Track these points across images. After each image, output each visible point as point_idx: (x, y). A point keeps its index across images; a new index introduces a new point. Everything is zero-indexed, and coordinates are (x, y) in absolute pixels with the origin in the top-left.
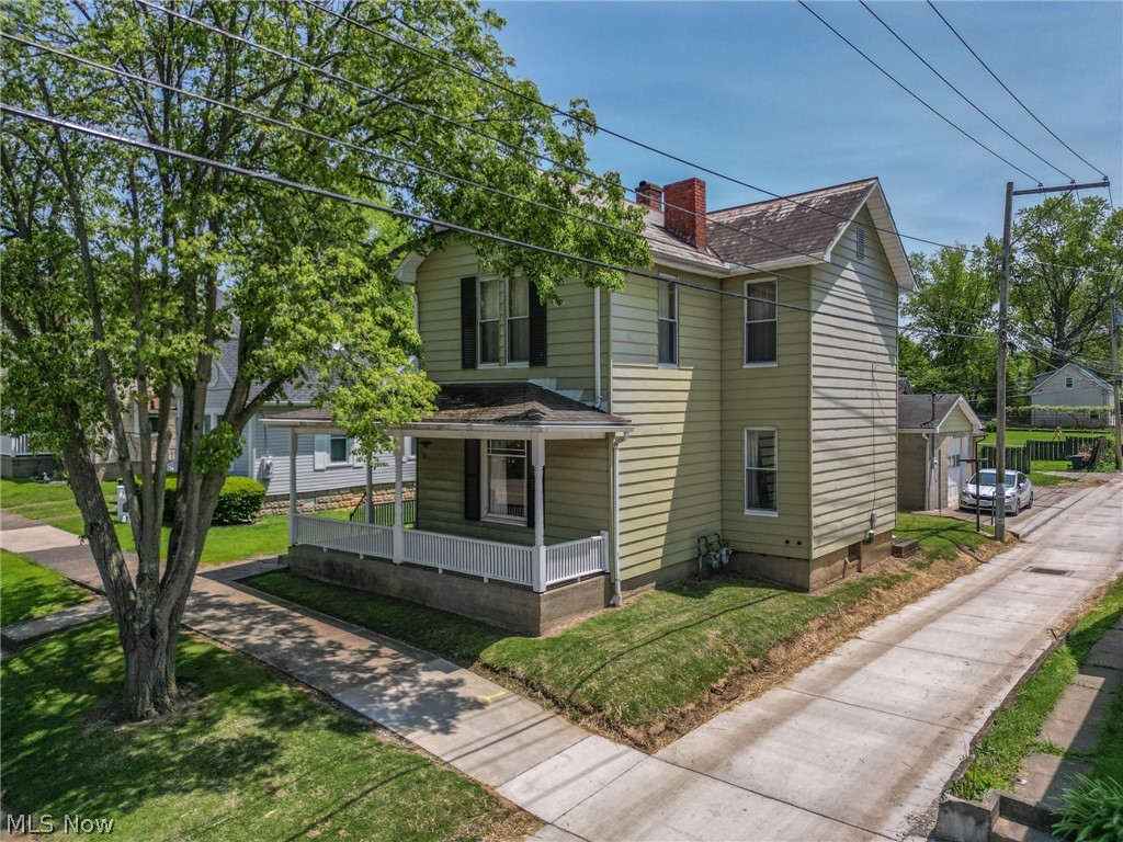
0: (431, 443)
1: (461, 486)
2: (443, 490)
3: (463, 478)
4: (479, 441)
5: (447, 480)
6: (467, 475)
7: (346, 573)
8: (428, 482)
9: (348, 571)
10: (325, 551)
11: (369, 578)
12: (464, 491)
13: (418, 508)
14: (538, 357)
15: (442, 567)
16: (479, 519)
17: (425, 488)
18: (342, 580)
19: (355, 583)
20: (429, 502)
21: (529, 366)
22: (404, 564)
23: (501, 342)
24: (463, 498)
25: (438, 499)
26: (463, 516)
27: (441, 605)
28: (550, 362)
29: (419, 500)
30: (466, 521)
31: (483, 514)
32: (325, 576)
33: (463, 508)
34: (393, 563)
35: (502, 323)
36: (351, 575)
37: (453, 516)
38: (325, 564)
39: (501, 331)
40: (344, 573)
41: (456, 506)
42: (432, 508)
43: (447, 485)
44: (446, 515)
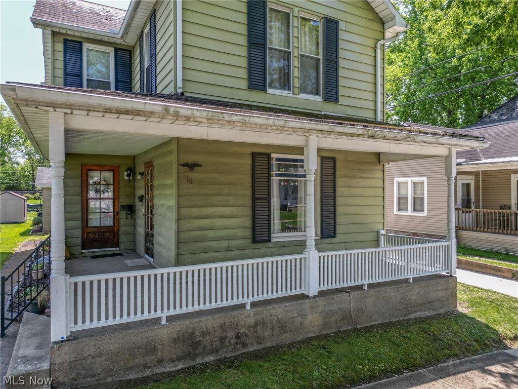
0: (201, 166)
1: (246, 211)
2: (221, 216)
3: (249, 203)
5: (225, 206)
6: (254, 199)
7: (226, 337)
8: (195, 211)
9: (231, 334)
10: (164, 322)
11: (273, 328)
12: (251, 215)
13: (178, 243)
14: (331, 95)
15: (365, 283)
16: (270, 241)
17: (191, 218)
18: (217, 352)
19: (244, 345)
20: (198, 233)
21: (322, 100)
22: (321, 294)
23: (295, 73)
24: (248, 222)
25: (212, 229)
26: (249, 241)
27: (374, 321)
28: (342, 100)
29: (178, 232)
30: (253, 246)
31: (273, 235)
32: (172, 361)
33: (249, 233)
34: (307, 297)
35: (296, 55)
36: (238, 337)
37: (235, 243)
38: (175, 341)
39: (295, 63)
40: (222, 339)
41: (239, 232)
42: (204, 239)
43: (227, 211)
44: (225, 244)
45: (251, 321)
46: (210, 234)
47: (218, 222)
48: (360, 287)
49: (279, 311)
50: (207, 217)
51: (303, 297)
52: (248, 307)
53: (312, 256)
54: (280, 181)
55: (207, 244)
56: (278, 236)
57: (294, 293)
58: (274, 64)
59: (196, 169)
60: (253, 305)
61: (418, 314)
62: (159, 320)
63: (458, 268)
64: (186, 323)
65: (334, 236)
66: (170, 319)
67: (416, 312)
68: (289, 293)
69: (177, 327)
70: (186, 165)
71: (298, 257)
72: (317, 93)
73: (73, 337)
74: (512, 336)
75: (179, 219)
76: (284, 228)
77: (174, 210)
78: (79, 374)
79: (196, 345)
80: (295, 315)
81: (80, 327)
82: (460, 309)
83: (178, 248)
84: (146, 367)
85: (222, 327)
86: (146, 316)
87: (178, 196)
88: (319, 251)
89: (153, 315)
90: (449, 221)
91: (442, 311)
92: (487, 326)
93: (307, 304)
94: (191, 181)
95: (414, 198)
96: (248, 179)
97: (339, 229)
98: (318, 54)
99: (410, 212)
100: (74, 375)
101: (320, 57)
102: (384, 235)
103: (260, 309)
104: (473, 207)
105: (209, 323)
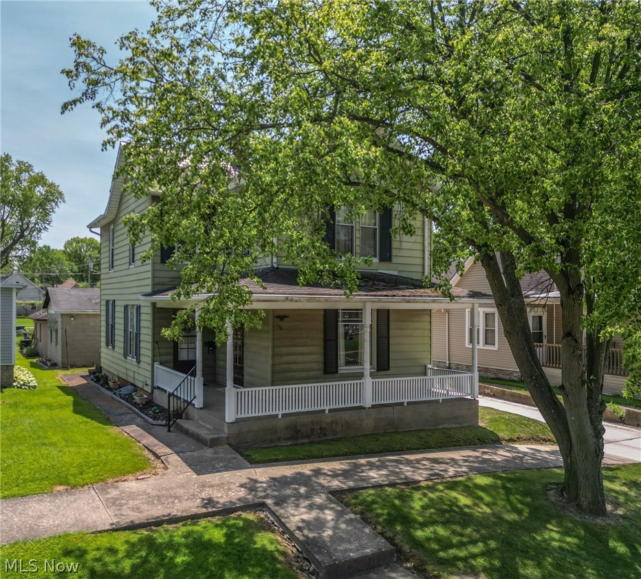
0: (288, 317)
1: (320, 350)
2: (302, 354)
3: (322, 344)
4: (337, 310)
5: (305, 346)
6: (326, 340)
7: (314, 429)
8: (284, 350)
9: (317, 427)
10: (280, 417)
11: (342, 426)
12: (323, 353)
13: (273, 373)
14: (386, 256)
15: (405, 401)
16: (337, 372)
17: (281, 355)
18: (309, 437)
19: (325, 435)
20: (285, 366)
21: (378, 261)
22: (373, 407)
23: (357, 242)
24: (321, 358)
25: (295, 363)
26: (321, 372)
27: (411, 427)
28: (394, 260)
29: (273, 365)
30: (324, 376)
31: (339, 368)
32: (285, 439)
33: (321, 366)
34: (365, 408)
35: (358, 228)
36: (321, 429)
37: (311, 374)
38: (287, 428)
39: (357, 234)
40: (312, 430)
41: (314, 366)
42: (290, 371)
43: (305, 349)
44: (304, 374)
45: (329, 420)
46: (294, 367)
47: (300, 358)
48: (402, 404)
49: (346, 416)
50: (292, 354)
51: (361, 408)
52: (327, 412)
53: (368, 381)
54: (345, 325)
55: (292, 374)
56: (343, 369)
57: (355, 405)
58: (341, 236)
59: (285, 319)
60: (330, 411)
61: (446, 426)
62: (277, 415)
63: (480, 394)
64: (293, 418)
65: (388, 369)
66: (283, 415)
67: (444, 424)
68: (352, 405)
69: (287, 420)
70: (278, 317)
71: (358, 381)
72: (375, 256)
73: (238, 421)
74: (507, 438)
75: (273, 356)
76: (348, 363)
77: (270, 350)
78: (240, 441)
79: (298, 431)
80: (356, 419)
81: (239, 416)
82: (481, 424)
83: (273, 377)
84: (272, 441)
85: (312, 422)
86: (271, 413)
87: (273, 339)
88: (373, 379)
89: (274, 413)
90: (473, 358)
91: (465, 425)
92: (492, 432)
93: (363, 413)
94: (281, 329)
95: (486, 330)
96: (321, 326)
97: (392, 364)
98: (375, 225)
99: (481, 346)
100: (238, 441)
101: (377, 227)
102: (431, 369)
103: (334, 413)
104: (545, 341)
105: (305, 419)
